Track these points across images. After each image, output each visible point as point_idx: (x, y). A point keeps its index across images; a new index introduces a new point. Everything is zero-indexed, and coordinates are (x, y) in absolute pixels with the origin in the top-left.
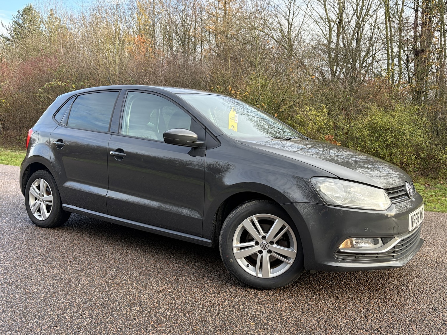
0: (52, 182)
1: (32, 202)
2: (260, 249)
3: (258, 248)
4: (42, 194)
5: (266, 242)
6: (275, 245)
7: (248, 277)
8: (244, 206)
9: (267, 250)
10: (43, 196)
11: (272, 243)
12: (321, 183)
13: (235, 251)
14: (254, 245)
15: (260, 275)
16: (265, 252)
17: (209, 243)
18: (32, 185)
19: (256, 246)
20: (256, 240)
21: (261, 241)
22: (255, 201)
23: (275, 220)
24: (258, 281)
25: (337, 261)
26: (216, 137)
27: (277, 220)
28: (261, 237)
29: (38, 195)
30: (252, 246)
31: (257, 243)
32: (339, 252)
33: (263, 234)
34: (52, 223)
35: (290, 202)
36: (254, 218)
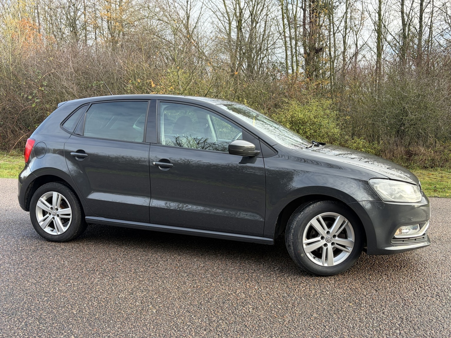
0: (70, 195)
1: (40, 217)
2: (325, 242)
3: (324, 242)
4: (56, 207)
5: (329, 236)
6: (337, 238)
7: (316, 267)
8: (311, 207)
9: (331, 243)
10: (57, 209)
11: (334, 236)
12: (378, 184)
13: (304, 246)
14: (321, 239)
15: (326, 265)
16: (329, 245)
17: (271, 241)
18: (40, 198)
19: (322, 241)
20: (322, 235)
21: (325, 236)
22: (319, 202)
23: (337, 217)
24: (325, 270)
25: (393, 246)
26: (271, 147)
27: (338, 217)
28: (326, 232)
29: (50, 209)
30: (319, 241)
31: (322, 238)
32: (394, 238)
33: (327, 229)
34: (71, 236)
35: (356, 201)
36: (320, 216)
